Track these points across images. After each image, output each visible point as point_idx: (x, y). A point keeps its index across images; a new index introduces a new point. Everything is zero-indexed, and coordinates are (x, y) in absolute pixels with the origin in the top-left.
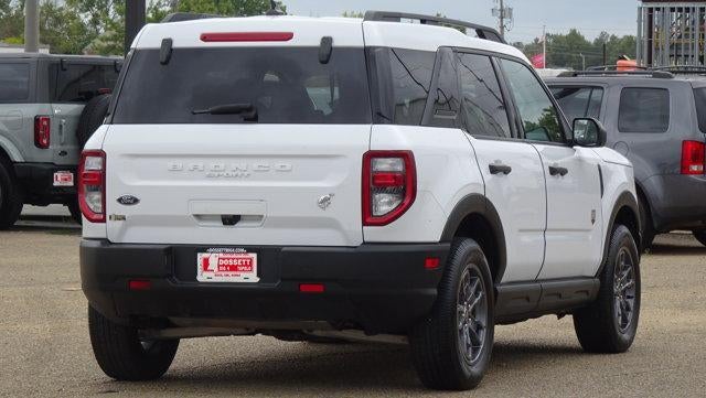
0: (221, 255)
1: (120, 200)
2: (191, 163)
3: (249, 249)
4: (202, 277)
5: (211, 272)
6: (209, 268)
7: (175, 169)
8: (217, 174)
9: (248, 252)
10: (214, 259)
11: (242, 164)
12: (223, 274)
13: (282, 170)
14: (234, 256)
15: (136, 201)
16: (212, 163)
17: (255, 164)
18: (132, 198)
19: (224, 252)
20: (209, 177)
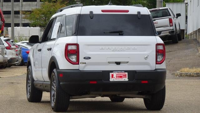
0: (117, 73)
1: (84, 58)
2: (107, 47)
3: (125, 71)
4: (111, 80)
5: (114, 78)
6: (113, 77)
7: (102, 49)
8: (115, 50)
9: (125, 72)
10: (115, 75)
11: (123, 47)
12: (118, 78)
13: (134, 49)
14: (121, 73)
15: (90, 58)
16: (114, 47)
17: (127, 47)
18: (89, 57)
19: (118, 72)
20: (113, 51)
